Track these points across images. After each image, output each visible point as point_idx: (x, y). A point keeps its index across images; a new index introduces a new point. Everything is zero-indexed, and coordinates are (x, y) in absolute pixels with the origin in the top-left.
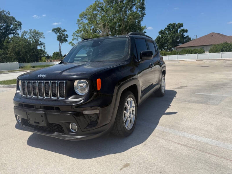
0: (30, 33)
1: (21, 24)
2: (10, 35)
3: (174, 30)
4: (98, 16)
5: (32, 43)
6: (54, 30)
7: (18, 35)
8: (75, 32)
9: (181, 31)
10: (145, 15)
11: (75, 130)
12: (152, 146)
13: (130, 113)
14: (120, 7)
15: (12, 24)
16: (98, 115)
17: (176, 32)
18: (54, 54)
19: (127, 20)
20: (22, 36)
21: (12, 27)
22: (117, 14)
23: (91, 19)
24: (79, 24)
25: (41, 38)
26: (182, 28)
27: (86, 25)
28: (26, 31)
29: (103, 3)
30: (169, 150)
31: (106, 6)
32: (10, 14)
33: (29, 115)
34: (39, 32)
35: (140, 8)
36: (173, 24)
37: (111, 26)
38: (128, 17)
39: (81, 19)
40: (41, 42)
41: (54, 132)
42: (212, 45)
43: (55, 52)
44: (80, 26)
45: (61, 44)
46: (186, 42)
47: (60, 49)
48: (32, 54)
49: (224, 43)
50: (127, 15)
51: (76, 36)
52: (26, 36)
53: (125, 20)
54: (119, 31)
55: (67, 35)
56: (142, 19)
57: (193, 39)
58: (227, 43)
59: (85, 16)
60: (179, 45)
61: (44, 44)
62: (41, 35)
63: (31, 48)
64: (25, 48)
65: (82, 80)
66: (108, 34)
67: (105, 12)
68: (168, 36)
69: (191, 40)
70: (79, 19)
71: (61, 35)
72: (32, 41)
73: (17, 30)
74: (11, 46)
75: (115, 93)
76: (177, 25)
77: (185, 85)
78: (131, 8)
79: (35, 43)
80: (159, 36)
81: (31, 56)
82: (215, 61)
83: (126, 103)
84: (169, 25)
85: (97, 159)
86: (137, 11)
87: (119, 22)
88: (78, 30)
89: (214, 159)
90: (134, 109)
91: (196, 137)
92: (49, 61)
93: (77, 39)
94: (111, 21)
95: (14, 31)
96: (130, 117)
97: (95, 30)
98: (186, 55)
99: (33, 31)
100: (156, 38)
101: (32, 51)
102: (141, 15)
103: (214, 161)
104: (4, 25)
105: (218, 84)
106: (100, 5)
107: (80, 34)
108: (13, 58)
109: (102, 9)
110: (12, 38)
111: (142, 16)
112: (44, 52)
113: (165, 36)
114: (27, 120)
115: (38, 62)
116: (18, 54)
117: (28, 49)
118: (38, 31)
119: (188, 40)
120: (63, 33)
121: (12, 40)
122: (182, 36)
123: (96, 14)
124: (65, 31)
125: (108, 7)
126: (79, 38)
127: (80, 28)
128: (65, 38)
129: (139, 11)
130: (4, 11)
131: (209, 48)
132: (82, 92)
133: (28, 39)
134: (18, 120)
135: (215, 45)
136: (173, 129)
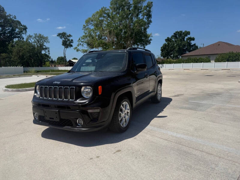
0: (35, 37)
1: (27, 28)
2: (15, 39)
3: (180, 38)
4: (104, 22)
5: (36, 47)
6: (59, 35)
7: (23, 39)
8: (81, 37)
9: (187, 39)
10: (151, 22)
11: (81, 124)
12: (140, 140)
13: (125, 114)
14: (126, 14)
15: (17, 28)
16: (99, 113)
17: (182, 40)
18: (59, 59)
19: (133, 27)
20: (27, 40)
21: (17, 31)
22: (123, 21)
23: (96, 25)
24: (84, 30)
25: (46, 43)
26: (189, 36)
27: (92, 31)
28: (31, 35)
29: (110, 9)
30: (152, 142)
31: (112, 13)
32: (16, 18)
33: (45, 112)
34: (44, 37)
35: (147, 15)
36: (180, 31)
37: (117, 33)
38: (134, 24)
39: (87, 25)
40: (45, 46)
41: (65, 126)
42: (218, 54)
43: (59, 57)
44: (86, 32)
45: (65, 49)
46: (193, 50)
47: (64, 54)
48: (36, 58)
49: (230, 52)
50: (134, 22)
51: (82, 42)
52: (30, 40)
53: (132, 27)
54: (125, 38)
55: (72, 40)
56: (148, 26)
57: (200, 47)
58: (233, 53)
59: (91, 22)
60: (186, 53)
61: (49, 48)
62: (46, 39)
63: (35, 52)
64: (30, 52)
65: (88, 87)
66: (113, 41)
67: (111, 19)
68: (174, 44)
69: (198, 49)
70: (85, 25)
71: (67, 40)
72: (36, 46)
73: (23, 34)
74: (15, 50)
75: (112, 97)
76: (183, 33)
77: (182, 94)
78: (138, 15)
79: (40, 48)
80: (165, 43)
81: (35, 60)
82: (220, 71)
83: (122, 106)
84: (176, 32)
85: (97, 147)
86: (143, 18)
87: (125, 29)
88: (84, 36)
89: (184, 148)
90: (129, 111)
91: (177, 134)
92: (53, 66)
93: (82, 45)
94: (117, 28)
95: (19, 35)
96: (124, 117)
97: (100, 36)
98: (192, 63)
99: (38, 35)
100: (163, 45)
101: (36, 56)
102: (147, 22)
103: (183, 150)
104: (9, 29)
105: (212, 93)
106: (106, 12)
107: (86, 40)
108: (16, 62)
109: (109, 16)
110: (17, 42)
111: (149, 23)
112: (48, 56)
113: (172, 44)
114: (44, 117)
115: (42, 66)
116: (22, 58)
117: (33, 53)
118: (43, 35)
119: (195, 48)
120: (69, 38)
121: (17, 44)
122: (189, 44)
123: (102, 21)
124: (70, 36)
125: (114, 13)
126: (85, 43)
127: (86, 34)
128: (70, 43)
129: (146, 18)
130: (10, 15)
131: (215, 57)
132: (87, 96)
133: (33, 44)
134: (36, 117)
135: (221, 54)
136: (160, 128)
